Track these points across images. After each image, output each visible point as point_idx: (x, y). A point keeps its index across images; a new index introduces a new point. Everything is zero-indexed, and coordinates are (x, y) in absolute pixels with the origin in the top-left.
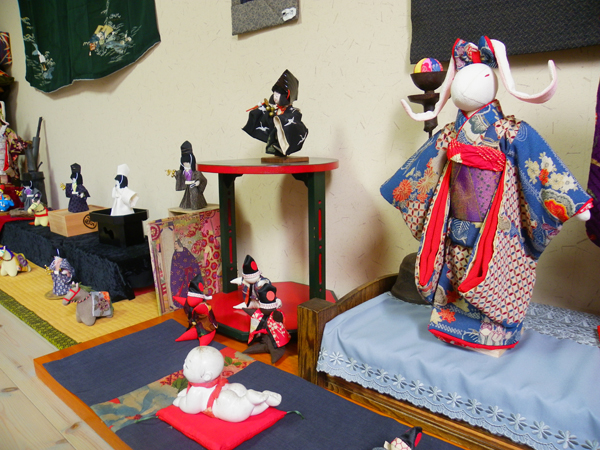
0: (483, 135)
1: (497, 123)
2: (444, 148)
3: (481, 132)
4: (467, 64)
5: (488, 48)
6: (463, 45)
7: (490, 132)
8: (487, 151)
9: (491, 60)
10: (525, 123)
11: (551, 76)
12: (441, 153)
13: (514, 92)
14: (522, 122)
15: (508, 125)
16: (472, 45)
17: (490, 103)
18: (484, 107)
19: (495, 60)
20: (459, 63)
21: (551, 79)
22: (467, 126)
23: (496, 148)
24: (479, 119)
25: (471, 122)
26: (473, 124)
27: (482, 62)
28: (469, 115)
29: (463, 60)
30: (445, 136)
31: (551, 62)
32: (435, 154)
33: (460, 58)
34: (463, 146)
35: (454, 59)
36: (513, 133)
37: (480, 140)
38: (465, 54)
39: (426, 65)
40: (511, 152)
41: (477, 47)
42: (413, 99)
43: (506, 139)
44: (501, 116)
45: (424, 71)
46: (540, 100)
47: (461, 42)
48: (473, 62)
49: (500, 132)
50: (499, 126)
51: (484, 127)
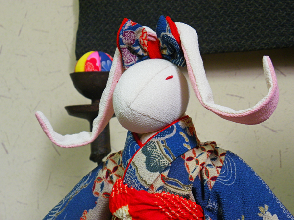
0: (166, 173)
1: (188, 154)
2: (106, 194)
3: (161, 169)
4: (141, 58)
5: (171, 35)
6: (133, 29)
7: (177, 170)
8: (172, 201)
9: (176, 55)
10: (233, 154)
11: (268, 82)
12: (101, 201)
13: (211, 105)
14: (229, 154)
15: (204, 158)
16: (148, 30)
17: (176, 121)
18: (166, 128)
19: (182, 53)
20: (128, 56)
21: (269, 86)
22: (139, 159)
23: (187, 197)
24: (159, 146)
25: (145, 152)
26: (148, 154)
27: (163, 57)
28: (144, 140)
29: (134, 53)
30: (108, 173)
31: (267, 60)
32: (92, 204)
33: (130, 49)
34: (133, 193)
35: (120, 50)
36: (213, 172)
37: (160, 183)
38: (137, 43)
39: (93, 61)
40: (212, 204)
41: (154, 33)
42: (73, 110)
43: (203, 180)
44: (195, 142)
45: (90, 70)
46: (254, 119)
47: (129, 23)
48: (149, 57)
49: (193, 169)
50: (190, 159)
51: (166, 160)
